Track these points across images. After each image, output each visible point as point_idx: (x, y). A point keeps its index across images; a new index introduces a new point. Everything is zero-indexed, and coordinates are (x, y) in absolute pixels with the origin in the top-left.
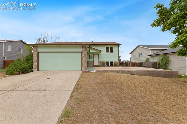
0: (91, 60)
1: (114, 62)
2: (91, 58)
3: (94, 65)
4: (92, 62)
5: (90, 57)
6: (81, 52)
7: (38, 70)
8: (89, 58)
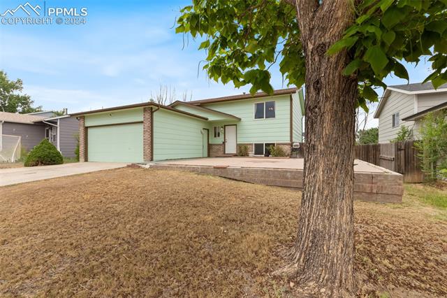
0: (219, 140)
1: (278, 144)
2: (219, 136)
3: (226, 152)
4: (220, 145)
5: (217, 135)
6: (142, 122)
7: (86, 160)
8: (215, 136)
